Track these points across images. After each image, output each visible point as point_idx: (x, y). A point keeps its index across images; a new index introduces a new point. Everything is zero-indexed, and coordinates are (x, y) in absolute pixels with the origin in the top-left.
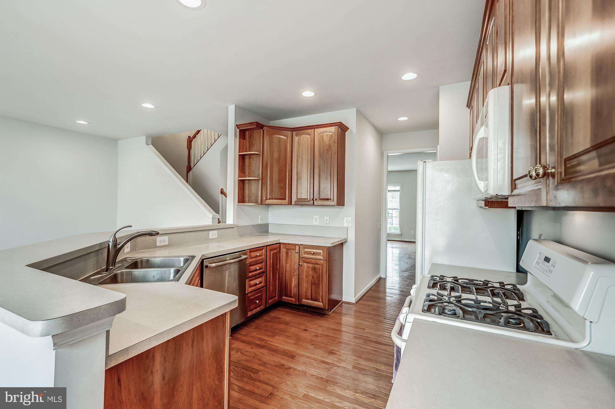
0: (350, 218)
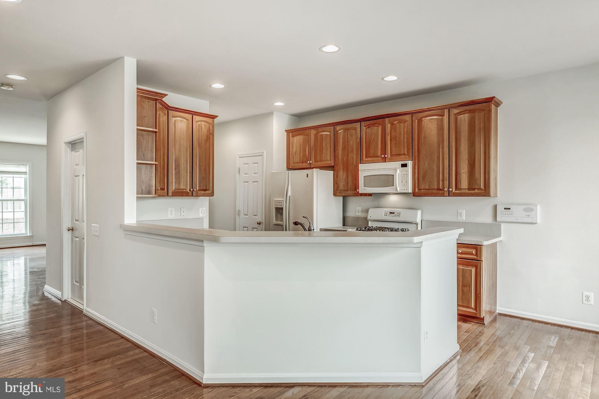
0: (204, 208)
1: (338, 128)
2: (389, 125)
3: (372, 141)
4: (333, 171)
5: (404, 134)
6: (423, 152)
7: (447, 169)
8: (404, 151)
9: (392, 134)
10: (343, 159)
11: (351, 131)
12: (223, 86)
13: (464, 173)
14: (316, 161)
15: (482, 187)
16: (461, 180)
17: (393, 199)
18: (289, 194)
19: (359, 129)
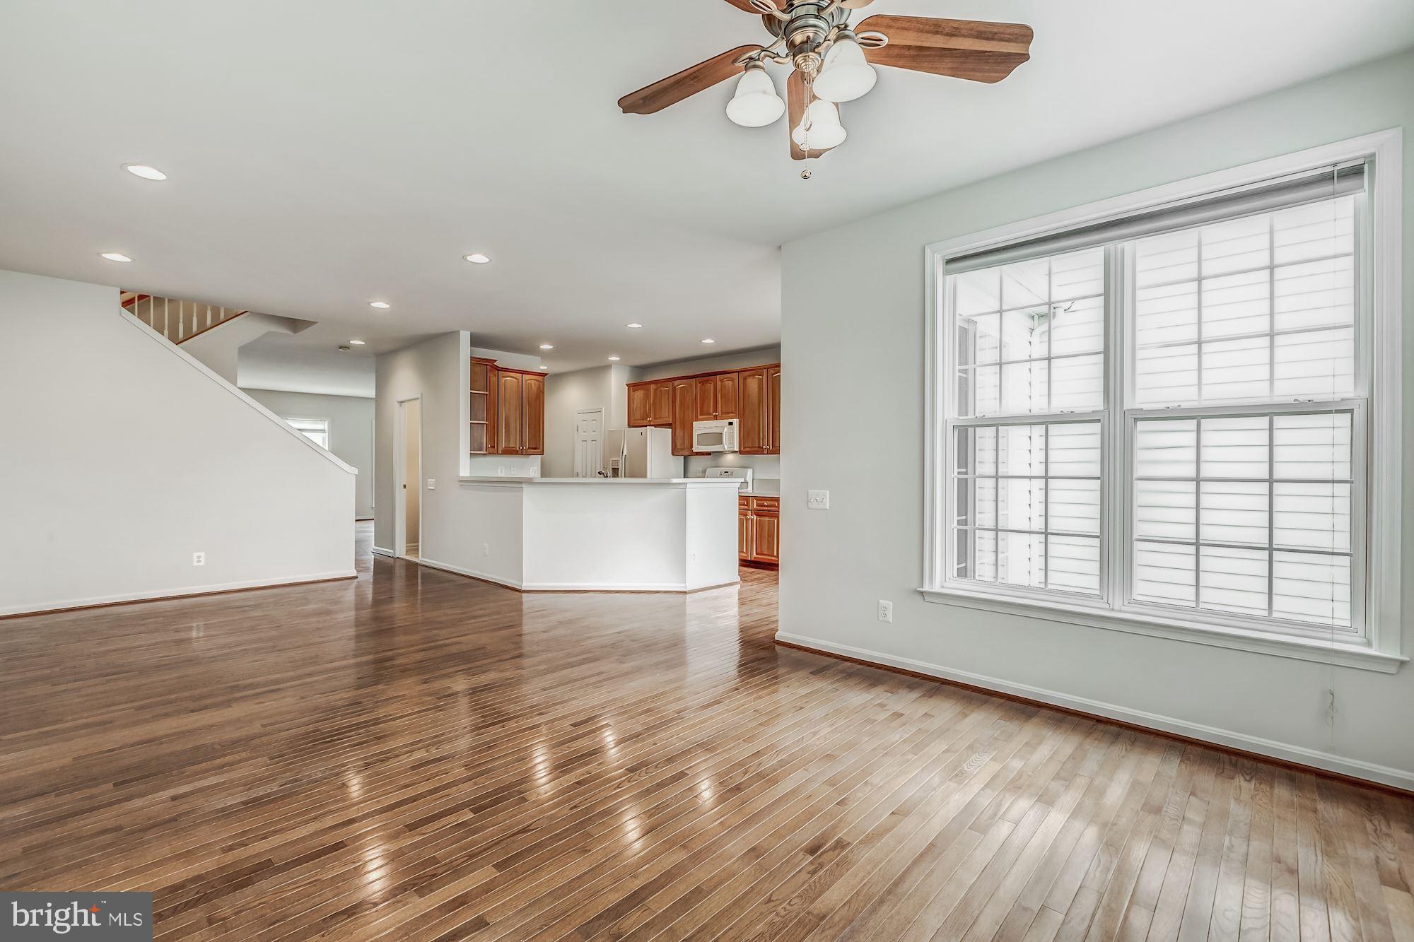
0: (535, 468)
1: (677, 383)
2: (720, 382)
3: (705, 398)
4: (671, 429)
5: (732, 392)
6: (747, 410)
7: (766, 427)
8: (732, 409)
9: (722, 391)
10: (680, 416)
11: (688, 387)
14: (655, 418)
17: (729, 458)
18: (625, 453)
19: (694, 385)
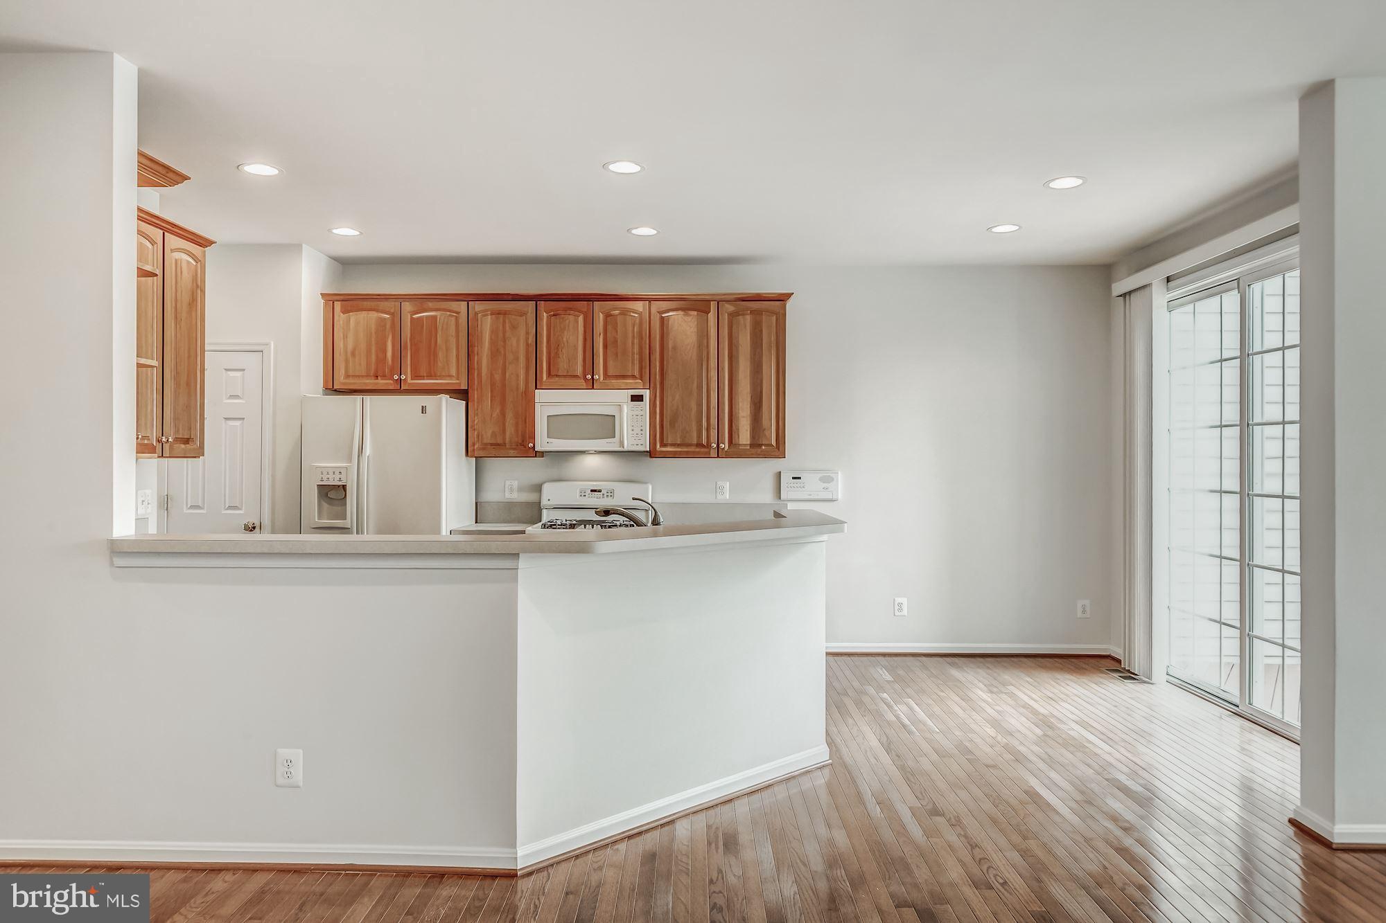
0: (148, 492)
1: (478, 306)
2: (601, 315)
3: (564, 344)
4: (464, 402)
5: (633, 337)
6: (671, 377)
7: (715, 408)
8: (633, 369)
9: (609, 335)
10: (492, 375)
11: (513, 317)
12: (275, 172)
13: (744, 417)
14: (416, 376)
15: (774, 443)
16: (738, 429)
17: (592, 463)
18: (368, 452)
19: (531, 316)
